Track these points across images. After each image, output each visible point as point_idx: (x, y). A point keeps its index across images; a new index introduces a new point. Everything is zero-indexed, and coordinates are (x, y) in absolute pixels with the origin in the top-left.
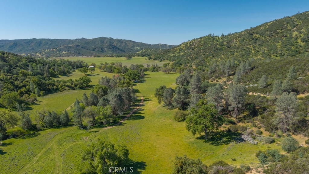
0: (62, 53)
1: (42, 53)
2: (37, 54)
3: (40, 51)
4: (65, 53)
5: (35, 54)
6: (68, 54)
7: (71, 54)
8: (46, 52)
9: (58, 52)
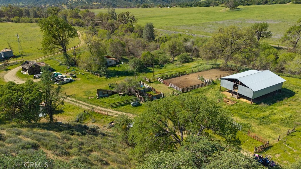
0: (92, 4)
1: (68, 4)
2: (63, 5)
3: (66, 2)
4: (95, 4)
5: (60, 5)
6: (99, 5)
7: (103, 5)
8: (73, 2)
9: (87, 3)
